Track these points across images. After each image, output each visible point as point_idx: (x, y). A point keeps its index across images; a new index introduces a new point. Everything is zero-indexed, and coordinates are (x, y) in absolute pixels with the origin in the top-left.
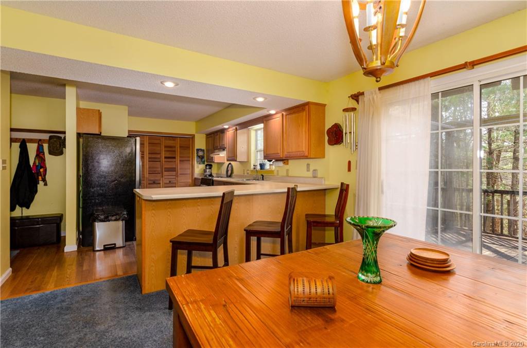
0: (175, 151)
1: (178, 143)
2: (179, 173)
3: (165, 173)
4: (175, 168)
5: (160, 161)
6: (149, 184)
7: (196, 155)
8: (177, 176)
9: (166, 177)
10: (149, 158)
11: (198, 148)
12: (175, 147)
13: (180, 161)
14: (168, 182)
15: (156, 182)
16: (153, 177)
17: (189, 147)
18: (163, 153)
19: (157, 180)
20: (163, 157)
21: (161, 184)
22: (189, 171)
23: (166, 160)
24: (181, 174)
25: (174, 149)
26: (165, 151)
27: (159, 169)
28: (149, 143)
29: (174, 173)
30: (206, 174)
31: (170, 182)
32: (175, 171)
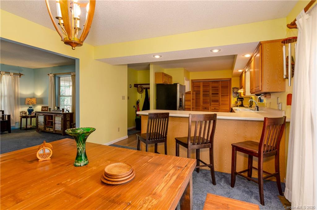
0: (218, 90)
1: (220, 84)
2: (220, 104)
3: (212, 103)
4: (218, 100)
5: (209, 96)
6: (203, 109)
7: (232, 91)
8: (219, 105)
9: (212, 106)
10: (203, 94)
11: (234, 87)
12: (218, 87)
13: (221, 96)
14: (214, 108)
15: (207, 108)
16: (205, 106)
17: (228, 87)
18: (211, 91)
19: (207, 107)
20: (211, 94)
21: (210, 110)
22: (228, 103)
23: (213, 95)
24: (222, 104)
25: (217, 88)
26: (212, 90)
27: (209, 101)
28: (203, 86)
29: (217, 103)
31: (215, 108)
32: (218, 102)
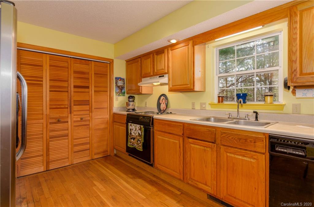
0: (88, 79)
1: (93, 68)
2: (93, 108)
3: (75, 108)
4: (89, 101)
5: (67, 91)
6: (51, 123)
7: (114, 84)
8: (90, 110)
9: (75, 113)
10: (51, 87)
11: (118, 76)
12: (88, 73)
13: (95, 91)
14: (79, 119)
15: (62, 120)
16: (56, 114)
17: (107, 75)
18: (72, 80)
19: (63, 118)
20: (72, 86)
21: (69, 123)
22: (106, 105)
23: (77, 90)
24: (95, 108)
25: (86, 76)
26: (74, 77)
27: (66, 102)
28: (50, 66)
29: (87, 107)
30: (128, 108)
31: (81, 119)
32: (89, 105)
